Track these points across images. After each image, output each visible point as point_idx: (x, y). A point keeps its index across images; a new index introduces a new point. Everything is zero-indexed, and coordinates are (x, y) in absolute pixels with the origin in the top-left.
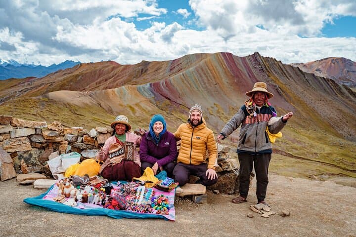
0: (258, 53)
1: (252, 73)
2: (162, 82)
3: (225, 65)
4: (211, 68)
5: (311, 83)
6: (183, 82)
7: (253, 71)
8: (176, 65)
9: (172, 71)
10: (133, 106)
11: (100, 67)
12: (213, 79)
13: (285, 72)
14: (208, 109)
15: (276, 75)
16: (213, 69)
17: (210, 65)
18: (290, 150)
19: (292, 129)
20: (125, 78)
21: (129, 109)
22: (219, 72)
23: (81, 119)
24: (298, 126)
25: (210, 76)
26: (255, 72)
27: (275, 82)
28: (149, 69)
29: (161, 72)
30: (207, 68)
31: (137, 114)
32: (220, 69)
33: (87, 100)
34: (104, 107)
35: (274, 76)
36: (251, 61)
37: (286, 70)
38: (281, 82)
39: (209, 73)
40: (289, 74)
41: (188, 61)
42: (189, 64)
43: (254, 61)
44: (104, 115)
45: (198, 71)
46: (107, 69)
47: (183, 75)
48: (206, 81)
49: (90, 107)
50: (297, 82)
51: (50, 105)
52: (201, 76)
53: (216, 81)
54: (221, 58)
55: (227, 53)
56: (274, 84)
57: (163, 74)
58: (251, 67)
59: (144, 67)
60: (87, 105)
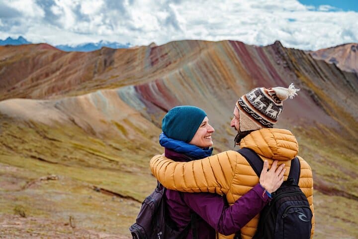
0: (279, 42)
1: (275, 72)
2: (151, 84)
3: (237, 60)
4: (219, 64)
5: (354, 88)
6: (182, 84)
7: (276, 68)
8: (159, 56)
9: (155, 66)
10: (121, 124)
11: (33, 53)
12: (223, 81)
13: (319, 70)
14: (224, 126)
15: (306, 74)
16: (222, 65)
17: (216, 59)
18: (353, 189)
19: (343, 156)
20: (80, 73)
21: (116, 128)
22: (230, 70)
23: (57, 147)
24: (349, 151)
25: (218, 76)
26: (280, 70)
27: (307, 85)
28: (116, 60)
29: (137, 66)
30: (213, 63)
31: (131, 137)
32: (231, 66)
33: (55, 115)
34: (81, 125)
35: (305, 77)
36: (270, 53)
37: (320, 68)
38: (316, 85)
39: (216, 72)
40: (324, 73)
41: (178, 51)
42: (181, 55)
43: (276, 53)
44: (85, 138)
45: (200, 68)
46: (44, 57)
47: (180, 73)
48: (214, 84)
49: (62, 126)
50: (336, 85)
51: (6, 124)
52: (206, 76)
53: (227, 84)
54: (231, 49)
55: (237, 42)
56: (308, 88)
57: (142, 70)
58: (272, 62)
59: (106, 57)
60: (56, 122)
